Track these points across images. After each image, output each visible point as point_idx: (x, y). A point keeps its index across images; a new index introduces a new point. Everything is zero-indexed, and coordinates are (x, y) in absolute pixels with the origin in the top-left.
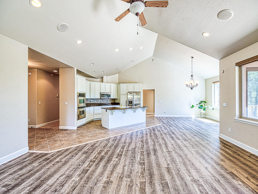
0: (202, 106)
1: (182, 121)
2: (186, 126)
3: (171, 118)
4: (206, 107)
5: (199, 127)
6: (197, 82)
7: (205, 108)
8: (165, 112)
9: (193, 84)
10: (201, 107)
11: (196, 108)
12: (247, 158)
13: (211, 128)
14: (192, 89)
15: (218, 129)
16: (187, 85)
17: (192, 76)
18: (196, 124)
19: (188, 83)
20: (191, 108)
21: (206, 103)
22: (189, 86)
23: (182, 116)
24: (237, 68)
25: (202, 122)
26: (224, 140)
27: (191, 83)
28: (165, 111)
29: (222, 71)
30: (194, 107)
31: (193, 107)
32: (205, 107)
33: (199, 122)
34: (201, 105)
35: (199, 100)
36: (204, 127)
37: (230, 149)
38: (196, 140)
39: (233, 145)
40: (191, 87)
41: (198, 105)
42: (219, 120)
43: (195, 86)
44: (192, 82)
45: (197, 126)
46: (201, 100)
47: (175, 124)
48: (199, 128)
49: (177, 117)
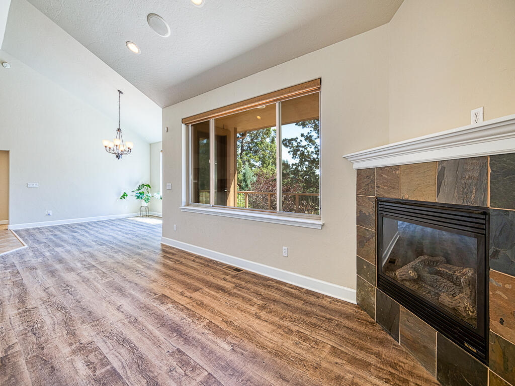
0: (142, 193)
1: (96, 229)
2: (103, 237)
3: (66, 227)
4: (150, 195)
5: (131, 234)
6: (130, 145)
7: (147, 197)
8: (49, 215)
9: (122, 148)
10: (140, 196)
11: (132, 199)
12: (191, 264)
13: (154, 231)
14: (118, 157)
15: (160, 230)
16: (108, 149)
17: (119, 130)
18: (127, 230)
19: (111, 145)
20: (121, 198)
21: (150, 187)
22: (113, 152)
23: (100, 218)
24: (183, 126)
25: (141, 224)
26: (167, 247)
27: (117, 144)
28: (50, 212)
29: (166, 129)
30: (127, 196)
31: (125, 195)
32: (148, 195)
33: (134, 225)
34: (141, 191)
35: (138, 182)
36: (142, 233)
37: (172, 258)
38: (115, 260)
39: (177, 251)
40: (116, 153)
41: (136, 192)
42: (161, 214)
43: (126, 152)
44: (118, 142)
45: (127, 234)
46: (141, 183)
47: (74, 238)
48: (130, 236)
49: (85, 223)
